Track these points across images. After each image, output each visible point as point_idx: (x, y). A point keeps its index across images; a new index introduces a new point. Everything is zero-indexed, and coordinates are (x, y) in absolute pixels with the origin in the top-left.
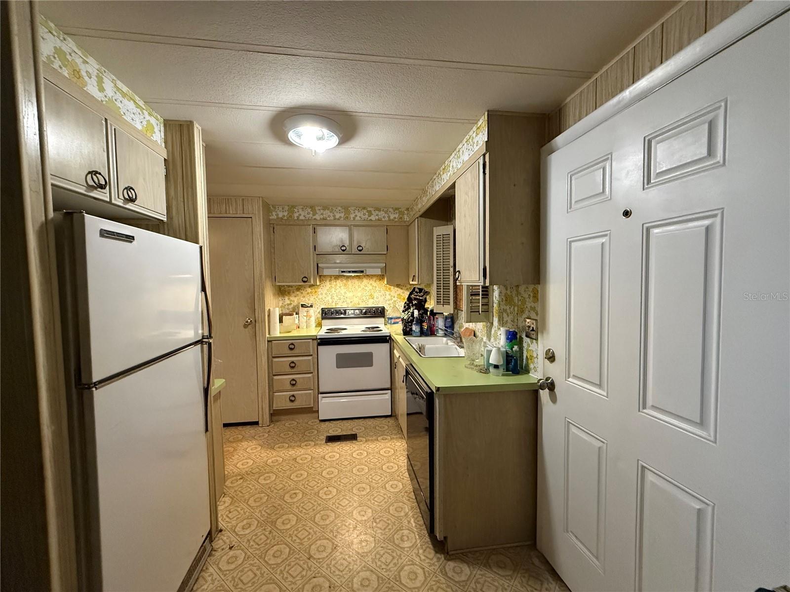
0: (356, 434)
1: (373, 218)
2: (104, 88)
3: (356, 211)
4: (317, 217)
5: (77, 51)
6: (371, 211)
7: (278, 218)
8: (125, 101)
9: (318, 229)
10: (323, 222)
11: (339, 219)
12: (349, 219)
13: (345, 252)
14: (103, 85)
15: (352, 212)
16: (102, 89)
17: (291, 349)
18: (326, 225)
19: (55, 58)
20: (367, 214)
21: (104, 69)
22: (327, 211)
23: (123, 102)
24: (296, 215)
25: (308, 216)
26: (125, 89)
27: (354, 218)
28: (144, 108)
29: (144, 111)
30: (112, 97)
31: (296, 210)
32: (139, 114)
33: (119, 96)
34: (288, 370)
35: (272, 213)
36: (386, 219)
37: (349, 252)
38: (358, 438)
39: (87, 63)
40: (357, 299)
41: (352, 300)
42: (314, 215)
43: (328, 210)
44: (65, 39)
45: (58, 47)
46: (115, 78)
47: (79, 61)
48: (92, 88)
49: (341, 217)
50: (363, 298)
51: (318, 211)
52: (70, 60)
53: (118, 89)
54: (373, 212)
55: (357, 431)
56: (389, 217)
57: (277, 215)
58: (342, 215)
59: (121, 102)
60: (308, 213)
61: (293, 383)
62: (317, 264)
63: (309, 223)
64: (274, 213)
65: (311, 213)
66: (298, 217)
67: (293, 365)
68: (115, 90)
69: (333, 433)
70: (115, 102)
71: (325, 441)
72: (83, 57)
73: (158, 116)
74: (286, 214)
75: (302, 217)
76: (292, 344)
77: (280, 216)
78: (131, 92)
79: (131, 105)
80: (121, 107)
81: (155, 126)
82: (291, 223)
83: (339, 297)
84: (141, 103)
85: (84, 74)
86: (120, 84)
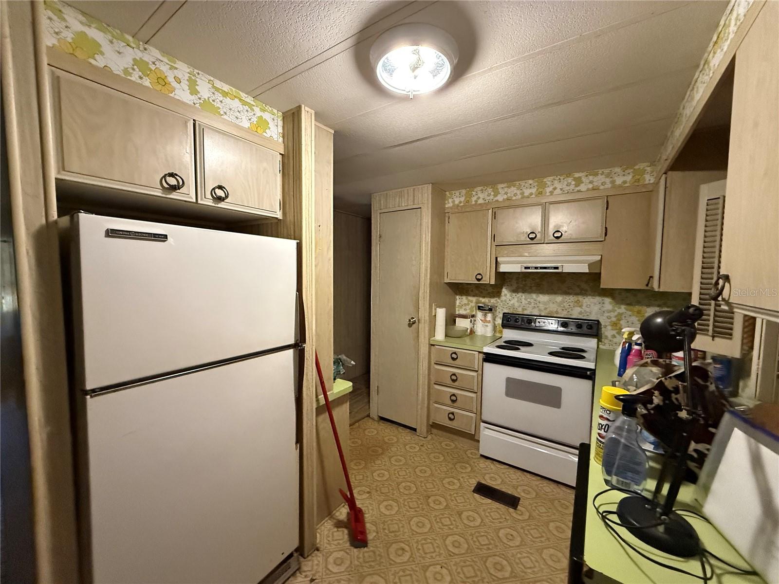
0: (519, 499)
1: (583, 187)
2: (197, 90)
3: (556, 182)
4: (500, 198)
5: (162, 58)
6: (580, 178)
7: (453, 206)
8: (228, 100)
9: (498, 212)
10: (507, 203)
11: (528, 197)
12: (543, 194)
13: (535, 241)
14: (197, 87)
15: (549, 183)
16: (194, 91)
17: (453, 359)
18: (509, 207)
19: (133, 69)
20: (573, 183)
21: (198, 71)
22: (513, 188)
23: (223, 101)
24: (474, 199)
25: (489, 198)
26: (226, 88)
27: (551, 193)
28: (254, 104)
29: (254, 108)
30: (209, 98)
31: (474, 193)
32: (247, 111)
33: (219, 97)
34: (449, 382)
35: (448, 200)
36: (606, 186)
37: (540, 240)
38: (519, 507)
39: (176, 69)
40: (555, 305)
41: (547, 306)
42: (495, 196)
43: (514, 186)
44: (145, 49)
45: (138, 59)
46: (212, 79)
47: (164, 68)
48: (182, 94)
49: (531, 194)
50: (565, 304)
51: (500, 190)
52: (153, 69)
53: (217, 89)
54: (584, 179)
55: (523, 494)
56: (613, 182)
57: (453, 202)
58: (534, 190)
59: (221, 102)
60: (489, 195)
61: (454, 399)
62: (496, 258)
63: (488, 207)
64: (450, 200)
65: (492, 193)
66: (476, 201)
67: (454, 378)
68: (213, 90)
69: (489, 481)
70: (213, 103)
71: (473, 488)
72: (170, 63)
73: (274, 110)
74: (462, 199)
75: (480, 201)
76: (455, 353)
77: (457, 202)
78: (234, 89)
79: (236, 104)
80: (221, 107)
81: (270, 121)
82: (468, 210)
83: (529, 300)
84: (250, 100)
85: (171, 79)
86: (218, 84)
